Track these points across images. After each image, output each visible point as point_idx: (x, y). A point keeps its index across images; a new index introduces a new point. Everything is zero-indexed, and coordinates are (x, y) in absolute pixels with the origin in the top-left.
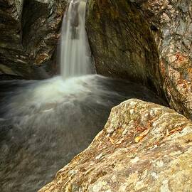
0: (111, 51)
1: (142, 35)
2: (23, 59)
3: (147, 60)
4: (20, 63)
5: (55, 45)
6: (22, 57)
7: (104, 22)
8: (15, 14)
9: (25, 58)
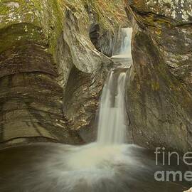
1: (183, 106)
2: (62, 124)
4: (58, 127)
5: (94, 112)
6: (61, 121)
7: (143, 93)
8: (62, 82)
9: (64, 122)
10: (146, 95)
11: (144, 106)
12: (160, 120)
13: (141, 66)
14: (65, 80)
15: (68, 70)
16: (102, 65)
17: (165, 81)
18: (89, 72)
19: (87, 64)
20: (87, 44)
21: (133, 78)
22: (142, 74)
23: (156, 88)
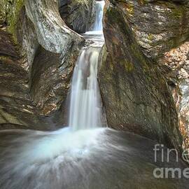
0: (124, 104)
1: (157, 88)
2: (29, 110)
3: (163, 115)
5: (64, 95)
6: (28, 106)
7: (117, 73)
8: (26, 65)
9: (31, 107)
10: (120, 76)
11: (118, 87)
12: (134, 102)
13: (113, 45)
14: (29, 62)
15: (32, 51)
16: (73, 43)
17: (139, 61)
18: (58, 52)
19: (55, 43)
20: (56, 19)
21: (105, 58)
22: (115, 53)
23: (130, 69)
